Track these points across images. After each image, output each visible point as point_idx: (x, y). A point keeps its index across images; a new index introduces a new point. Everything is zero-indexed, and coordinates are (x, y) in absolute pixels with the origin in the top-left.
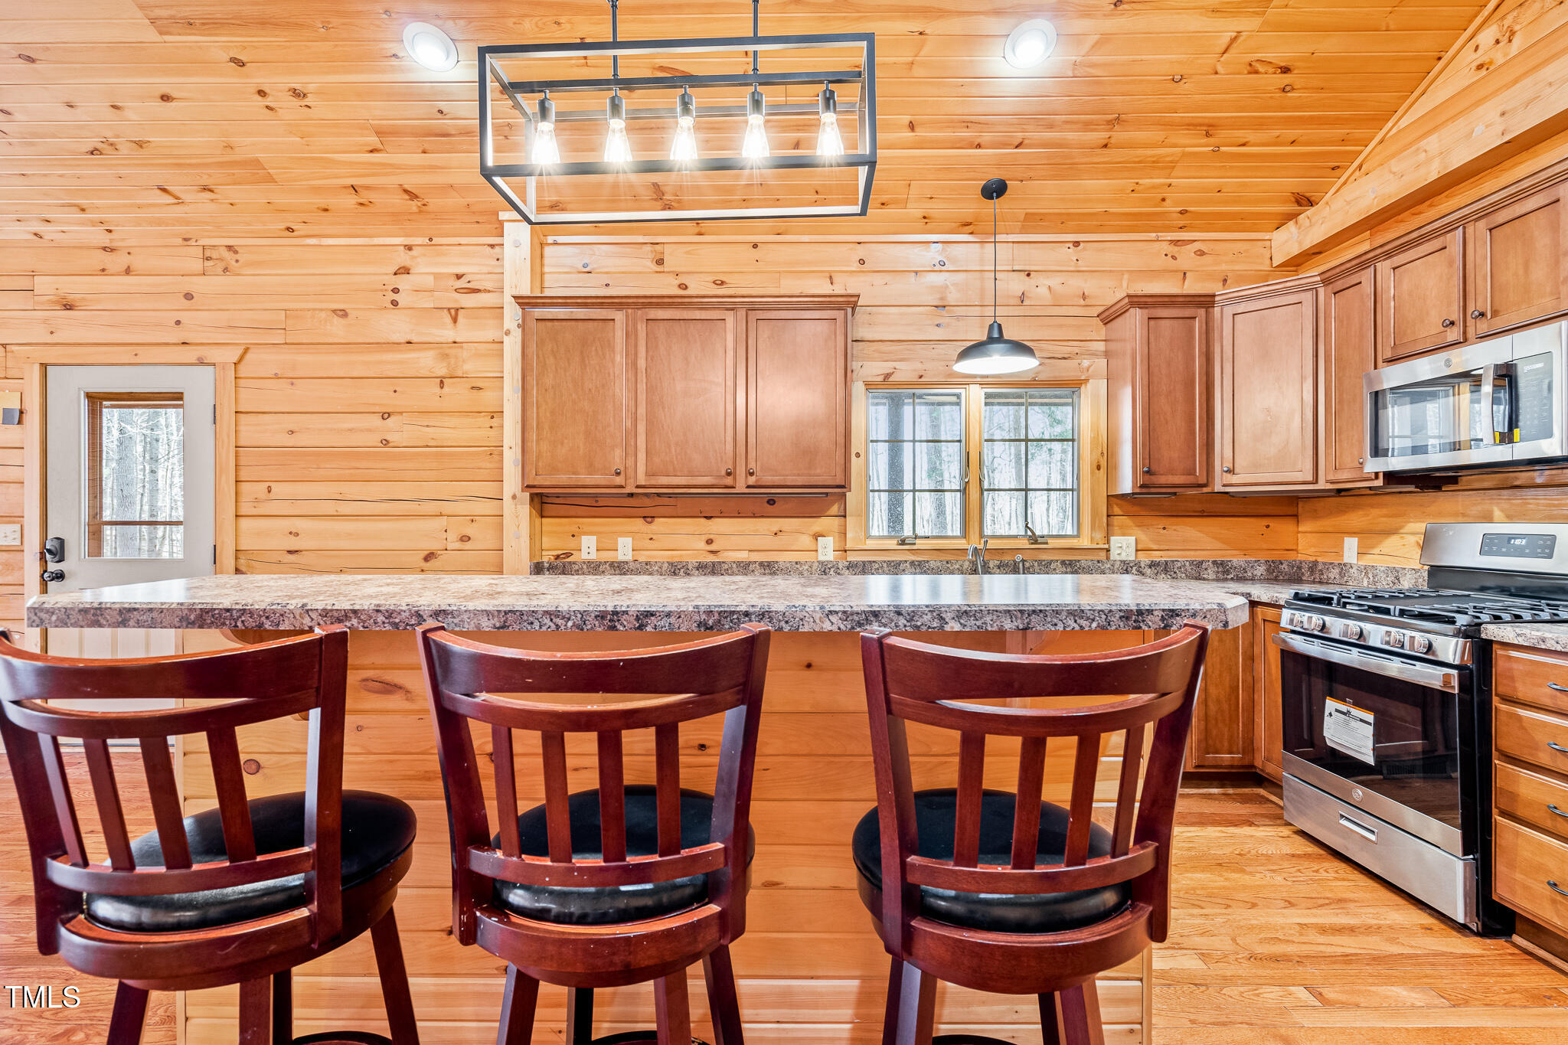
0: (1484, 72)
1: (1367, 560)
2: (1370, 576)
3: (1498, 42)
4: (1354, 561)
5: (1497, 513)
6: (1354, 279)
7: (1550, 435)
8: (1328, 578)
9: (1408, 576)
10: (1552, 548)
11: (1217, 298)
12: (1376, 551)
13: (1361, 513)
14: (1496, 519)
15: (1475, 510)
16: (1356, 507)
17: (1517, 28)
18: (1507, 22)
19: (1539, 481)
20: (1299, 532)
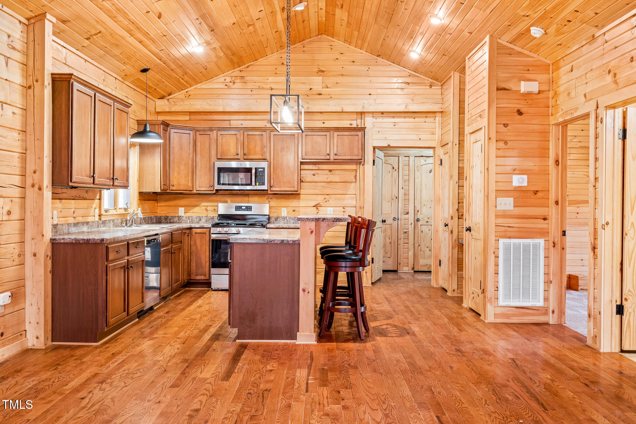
0: (226, 87)
1: (188, 214)
2: (190, 219)
3: (231, 82)
4: (183, 215)
5: (229, 201)
6: (208, 133)
7: (264, 185)
8: (173, 221)
9: (204, 218)
10: (251, 209)
11: (170, 125)
12: (191, 211)
13: (185, 200)
14: (228, 202)
15: (223, 200)
16: (183, 198)
17: (235, 81)
18: (233, 79)
19: (239, 193)
20: (158, 206)
